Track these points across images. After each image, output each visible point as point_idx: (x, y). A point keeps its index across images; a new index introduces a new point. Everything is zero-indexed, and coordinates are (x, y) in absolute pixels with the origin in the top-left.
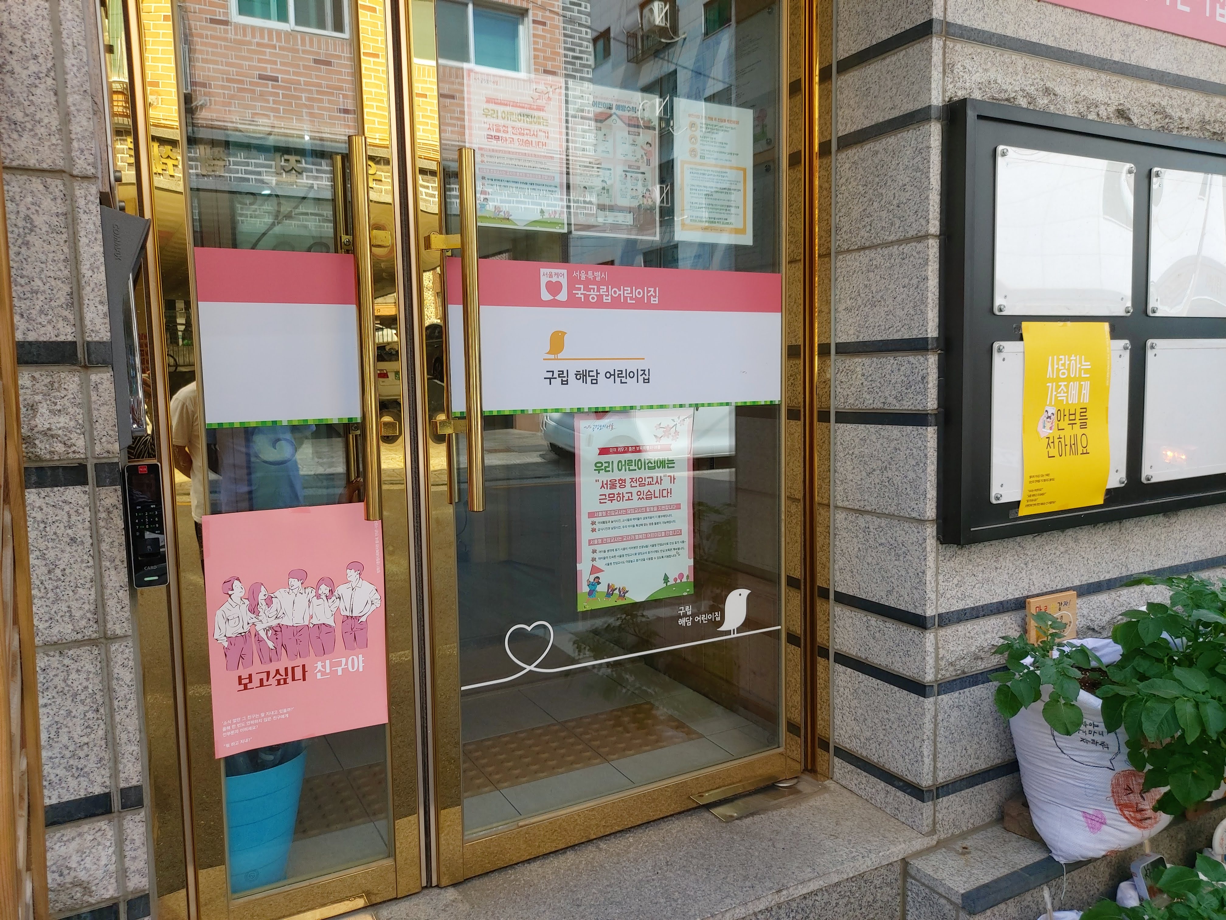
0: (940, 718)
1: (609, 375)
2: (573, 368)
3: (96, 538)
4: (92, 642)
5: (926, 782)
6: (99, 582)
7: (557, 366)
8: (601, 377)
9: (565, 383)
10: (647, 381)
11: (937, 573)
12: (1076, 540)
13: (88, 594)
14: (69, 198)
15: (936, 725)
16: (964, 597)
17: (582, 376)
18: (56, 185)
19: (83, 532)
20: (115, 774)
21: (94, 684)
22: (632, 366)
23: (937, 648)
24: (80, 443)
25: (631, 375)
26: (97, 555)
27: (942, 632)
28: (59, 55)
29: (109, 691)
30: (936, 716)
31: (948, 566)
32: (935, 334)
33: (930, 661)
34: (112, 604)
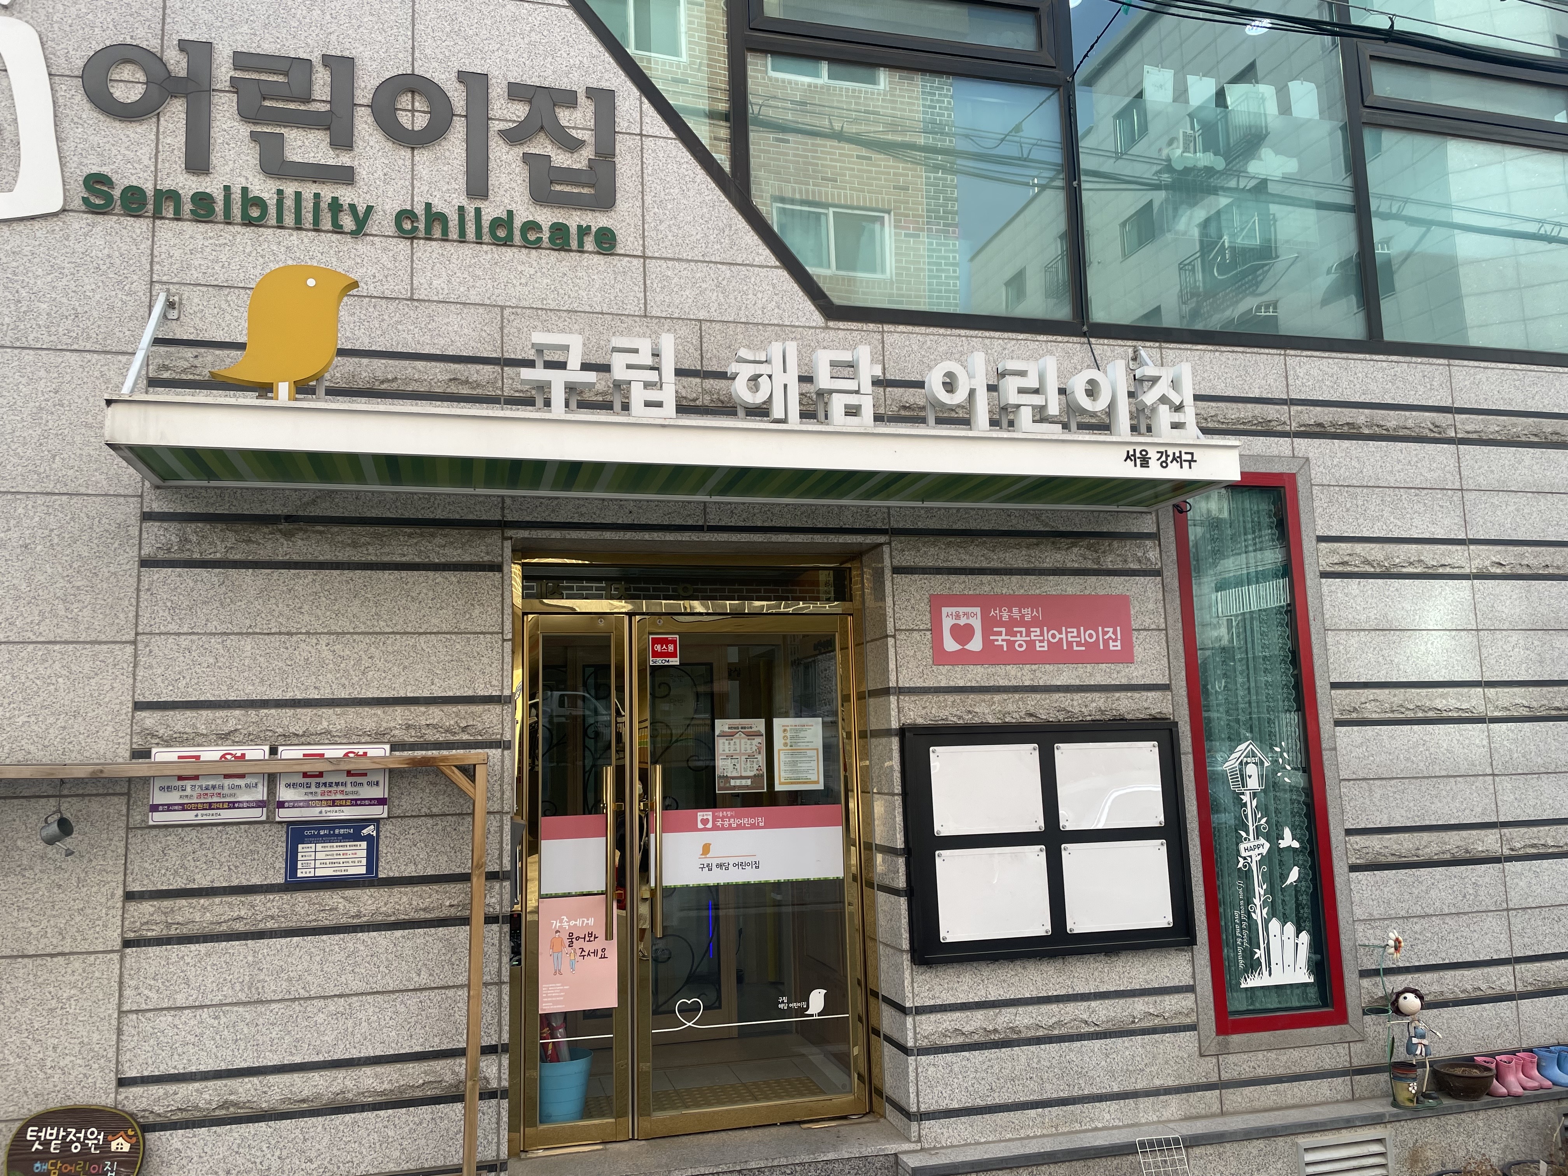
0: (920, 1070)
1: (735, 865)
2: (715, 862)
3: (500, 944)
4: (496, 984)
5: (913, 1109)
6: (500, 961)
7: (705, 863)
8: (731, 866)
9: (710, 870)
10: (757, 867)
11: (913, 982)
12: (1024, 968)
13: (496, 965)
14: (502, 821)
15: (917, 1074)
16: (934, 997)
17: (720, 866)
18: (498, 816)
19: (497, 942)
20: (500, 1037)
21: (496, 1001)
22: (748, 860)
23: (915, 1027)
24: (498, 907)
25: (748, 864)
26: (500, 950)
27: (918, 1018)
28: (503, 772)
29: (500, 1004)
30: (917, 1069)
31: (920, 978)
32: (903, 846)
33: (910, 1034)
34: (503, 969)
